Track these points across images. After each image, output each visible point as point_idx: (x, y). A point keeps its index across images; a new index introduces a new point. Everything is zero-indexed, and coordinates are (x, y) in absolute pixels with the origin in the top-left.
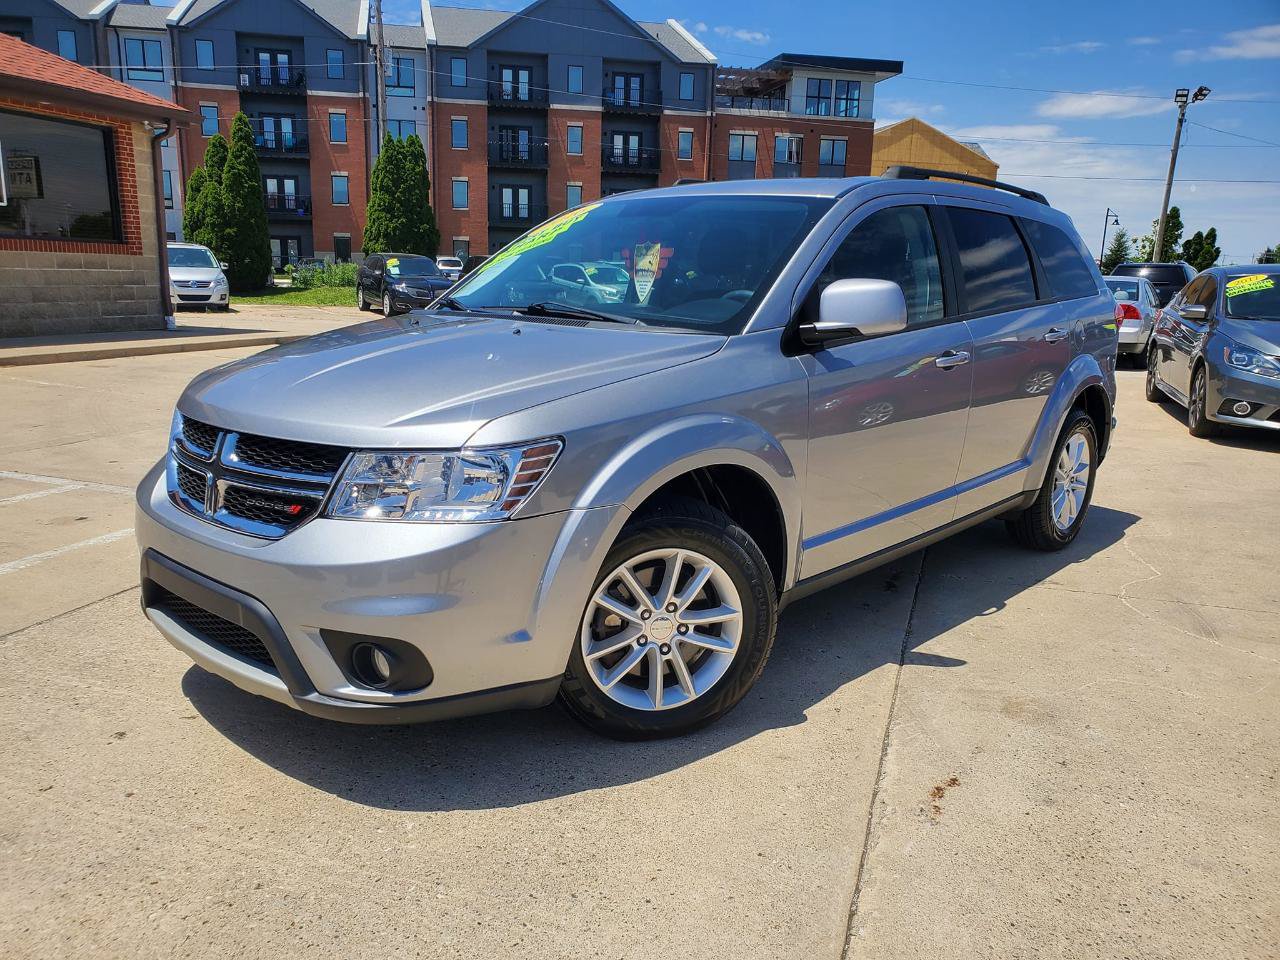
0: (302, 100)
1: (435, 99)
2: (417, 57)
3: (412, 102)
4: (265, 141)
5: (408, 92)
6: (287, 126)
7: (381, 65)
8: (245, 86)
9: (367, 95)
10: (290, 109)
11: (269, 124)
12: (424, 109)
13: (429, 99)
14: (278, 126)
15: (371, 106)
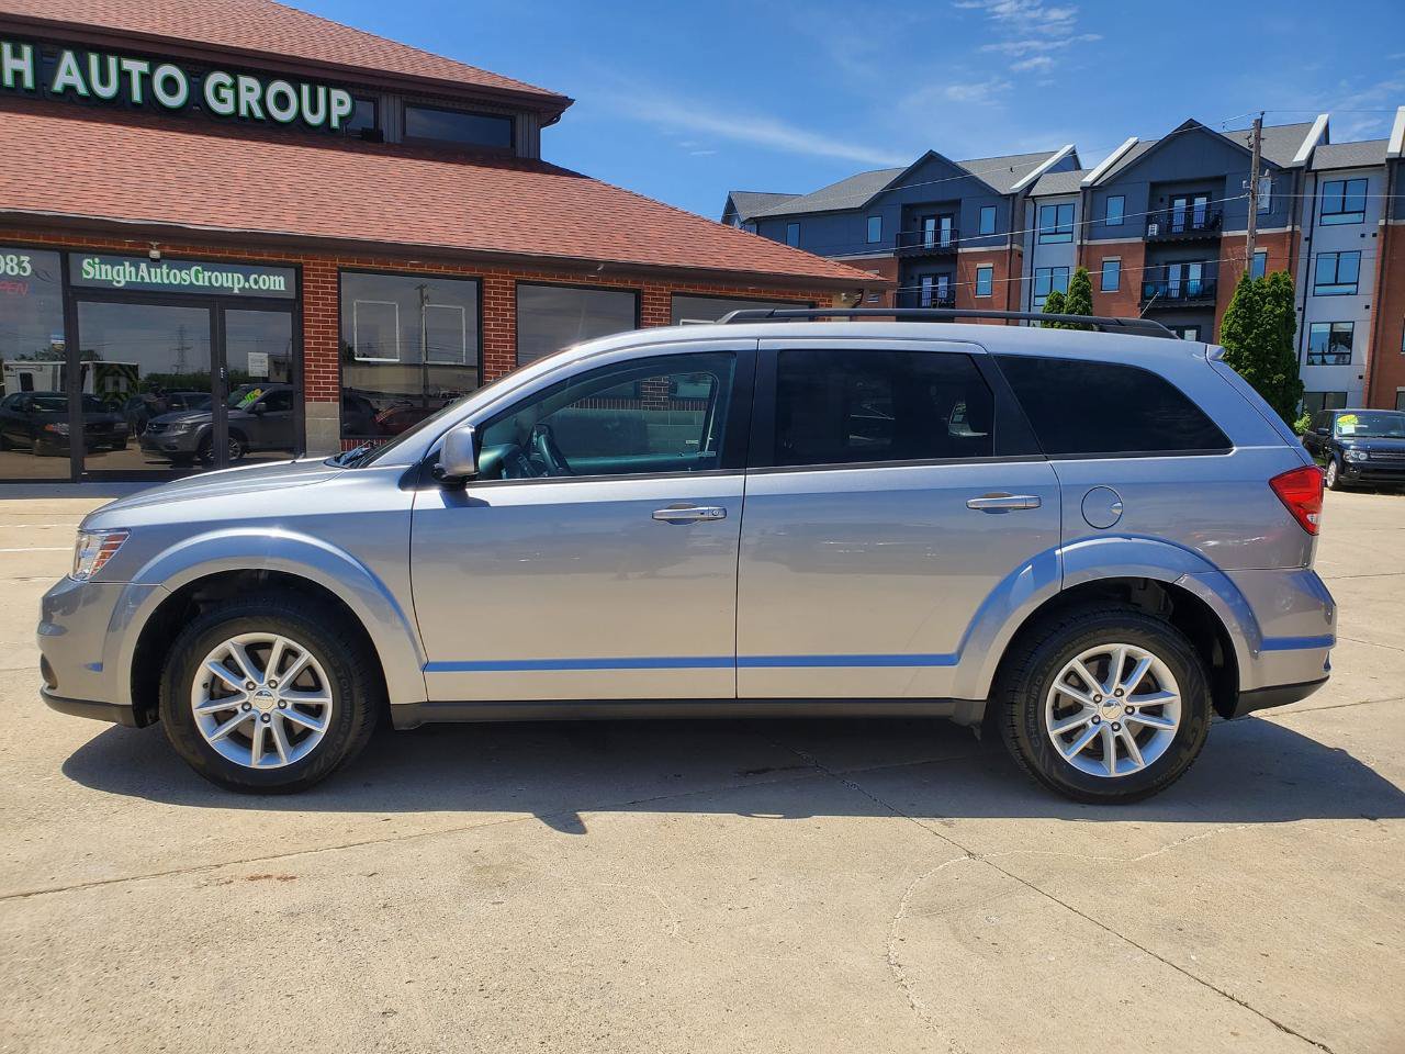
0: (1216, 243)
1: (1391, 222)
2: (1372, 176)
3: (1360, 229)
4: (1169, 290)
5: (1357, 217)
6: (1195, 272)
7: (1253, 197)
8: (1153, 236)
9: (1297, 228)
10: (1200, 254)
11: (1175, 271)
12: (1375, 235)
13: (1382, 222)
14: (1185, 273)
15: (1303, 238)
